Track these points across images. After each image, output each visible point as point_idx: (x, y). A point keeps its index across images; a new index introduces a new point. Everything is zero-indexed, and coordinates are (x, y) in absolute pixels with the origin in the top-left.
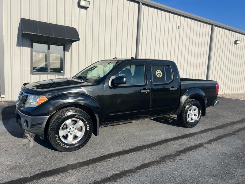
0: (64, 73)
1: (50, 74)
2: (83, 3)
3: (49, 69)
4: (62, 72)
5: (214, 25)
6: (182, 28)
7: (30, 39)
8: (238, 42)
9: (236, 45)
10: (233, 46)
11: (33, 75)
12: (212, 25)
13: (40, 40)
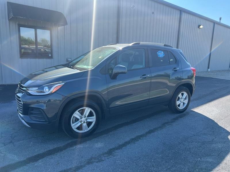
0: (52, 57)
1: (39, 57)
3: (37, 54)
4: (50, 55)
6: (155, 13)
7: (17, 23)
8: (201, 27)
9: (199, 29)
10: (197, 30)
11: (22, 59)
12: (181, 11)
13: (27, 24)
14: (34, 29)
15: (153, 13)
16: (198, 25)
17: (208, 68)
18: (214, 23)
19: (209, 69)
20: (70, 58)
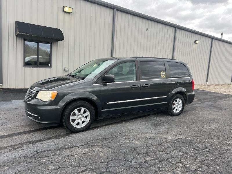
0: (51, 67)
1: (39, 66)
2: (66, 9)
3: (39, 63)
4: (49, 65)
5: (176, 28)
6: (149, 30)
7: (23, 38)
8: (197, 42)
9: (195, 44)
10: (193, 45)
11: (25, 68)
13: (31, 39)
14: (37, 43)
15: (147, 30)
16: (194, 40)
17: (207, 81)
18: (212, 38)
19: (207, 83)
20: (67, 68)
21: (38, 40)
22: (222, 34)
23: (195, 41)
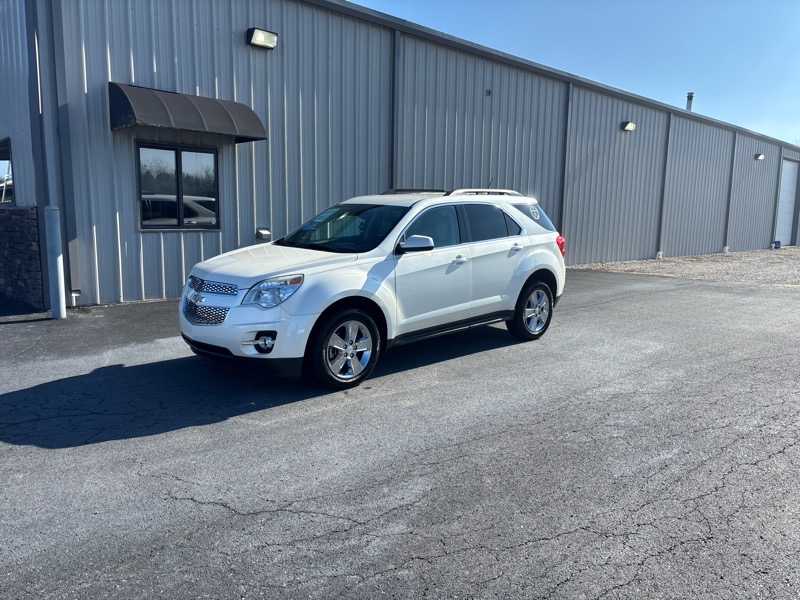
1: (185, 228)
2: (260, 38)
3: (182, 217)
4: (213, 221)
5: (571, 85)
6: (496, 92)
7: (133, 137)
8: (630, 127)
9: (623, 133)
10: (618, 136)
11: (145, 235)
12: (568, 83)
13: (157, 139)
14: (172, 154)
15: (489, 93)
16: (619, 122)
17: (658, 249)
18: (669, 112)
19: (659, 253)
20: (264, 228)
21: (178, 144)
22: (690, 97)
23: (624, 125)
